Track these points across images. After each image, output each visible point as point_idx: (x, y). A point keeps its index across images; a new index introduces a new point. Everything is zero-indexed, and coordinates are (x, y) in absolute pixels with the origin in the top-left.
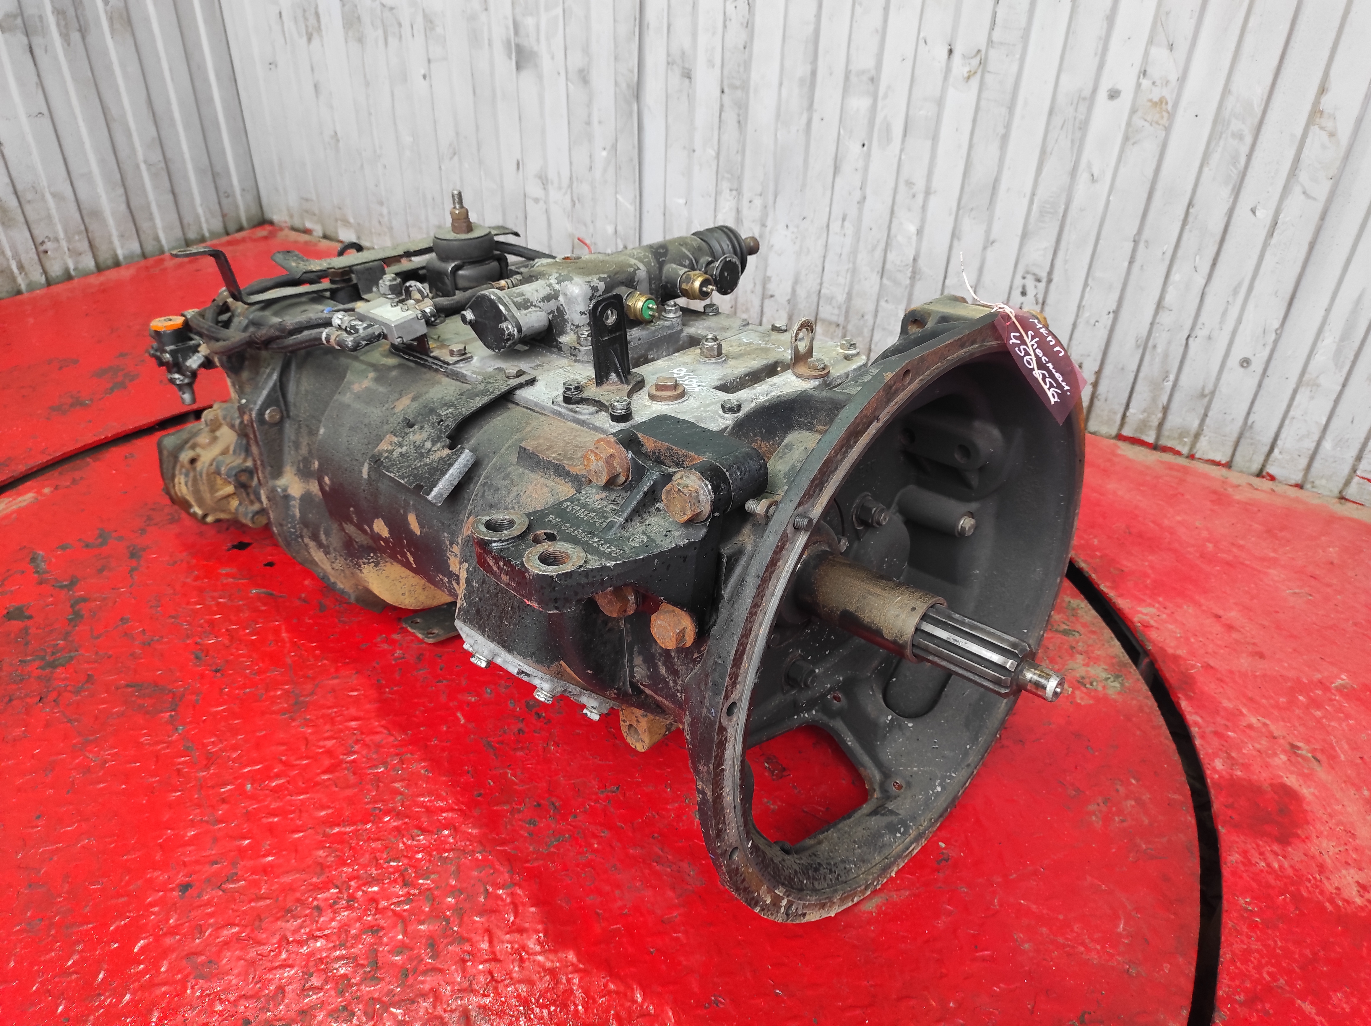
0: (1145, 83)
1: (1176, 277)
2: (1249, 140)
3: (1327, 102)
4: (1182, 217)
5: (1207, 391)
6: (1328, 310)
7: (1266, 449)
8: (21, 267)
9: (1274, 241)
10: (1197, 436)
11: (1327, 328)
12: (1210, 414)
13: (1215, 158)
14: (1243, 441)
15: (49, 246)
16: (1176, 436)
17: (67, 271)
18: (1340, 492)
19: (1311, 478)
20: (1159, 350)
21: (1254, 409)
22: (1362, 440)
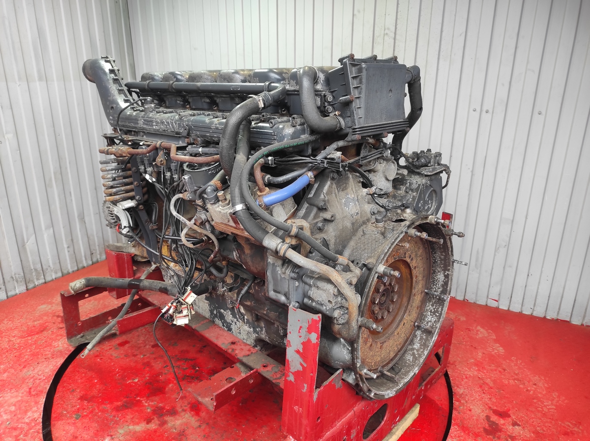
7: (464, 293)
8: (86, 259)
15: (94, 252)
17: (98, 259)
19: (477, 301)
22: (487, 289)
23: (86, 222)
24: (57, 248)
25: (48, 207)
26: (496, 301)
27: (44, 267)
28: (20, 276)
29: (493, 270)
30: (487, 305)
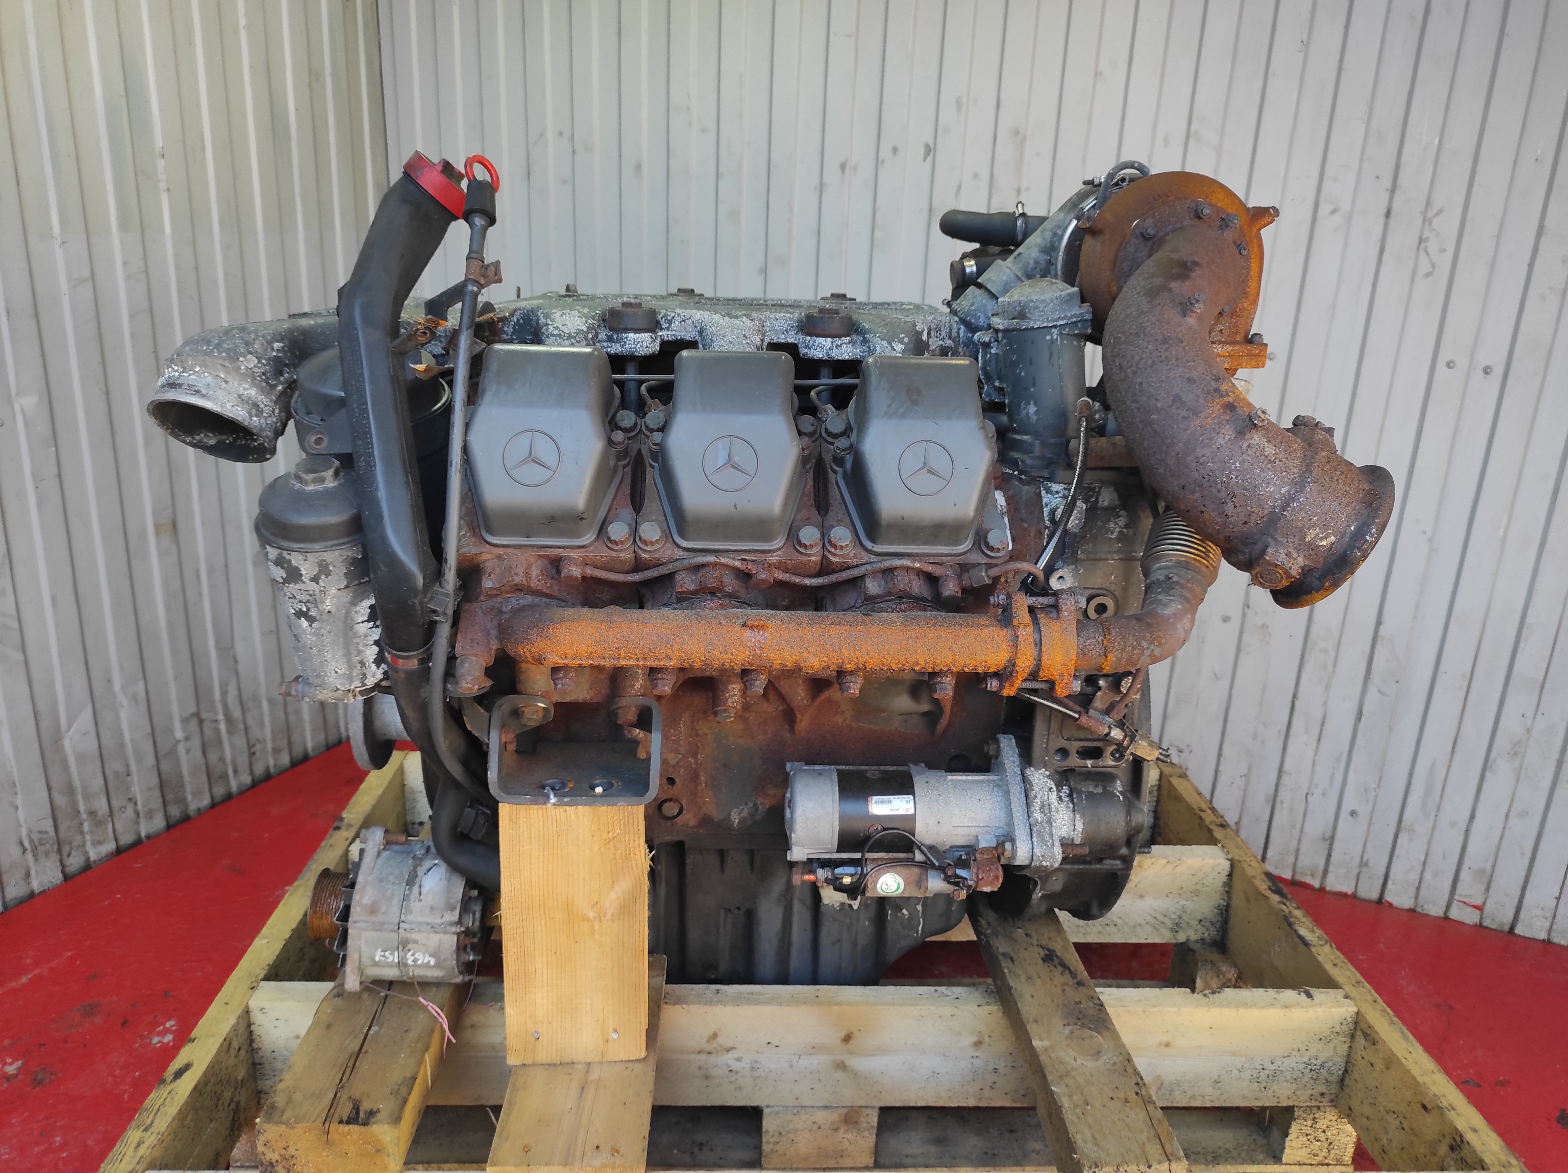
0: (1249, 613)
1: (1290, 750)
2: (1332, 653)
3: (1383, 630)
4: (1289, 705)
5: (1327, 836)
6: (1411, 774)
7: (1381, 881)
8: (235, 771)
9: (1362, 725)
10: (1325, 872)
11: (1412, 787)
12: (1334, 854)
13: (1309, 666)
14: (1361, 876)
15: (258, 747)
16: (1309, 873)
17: (268, 769)
18: (1445, 913)
19: (1420, 904)
20: (1285, 805)
21: (1367, 849)
22: (1454, 871)
23: (238, 658)
24: (155, 743)
25: (133, 617)
26: (1475, 907)
27: (115, 803)
28: (43, 836)
29: (1476, 821)
30: (1446, 918)
